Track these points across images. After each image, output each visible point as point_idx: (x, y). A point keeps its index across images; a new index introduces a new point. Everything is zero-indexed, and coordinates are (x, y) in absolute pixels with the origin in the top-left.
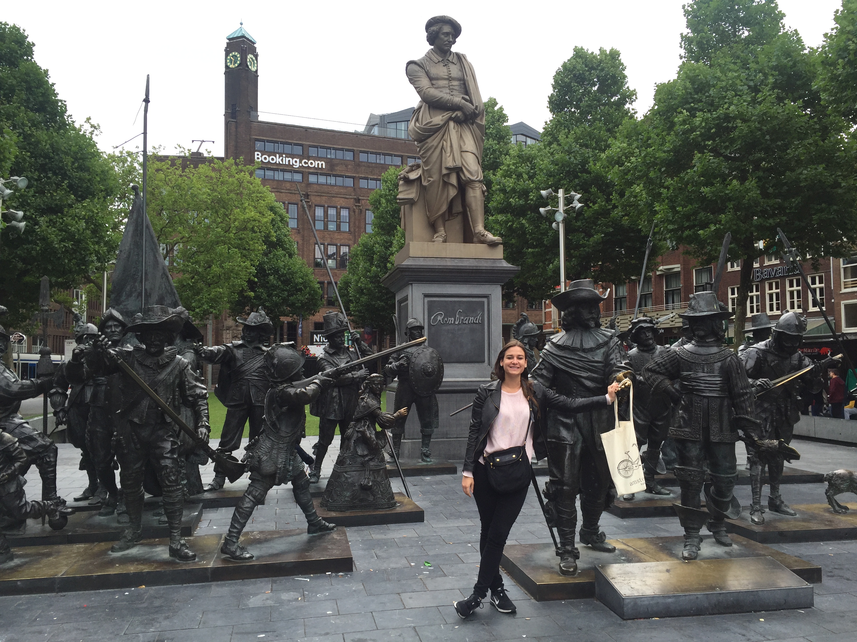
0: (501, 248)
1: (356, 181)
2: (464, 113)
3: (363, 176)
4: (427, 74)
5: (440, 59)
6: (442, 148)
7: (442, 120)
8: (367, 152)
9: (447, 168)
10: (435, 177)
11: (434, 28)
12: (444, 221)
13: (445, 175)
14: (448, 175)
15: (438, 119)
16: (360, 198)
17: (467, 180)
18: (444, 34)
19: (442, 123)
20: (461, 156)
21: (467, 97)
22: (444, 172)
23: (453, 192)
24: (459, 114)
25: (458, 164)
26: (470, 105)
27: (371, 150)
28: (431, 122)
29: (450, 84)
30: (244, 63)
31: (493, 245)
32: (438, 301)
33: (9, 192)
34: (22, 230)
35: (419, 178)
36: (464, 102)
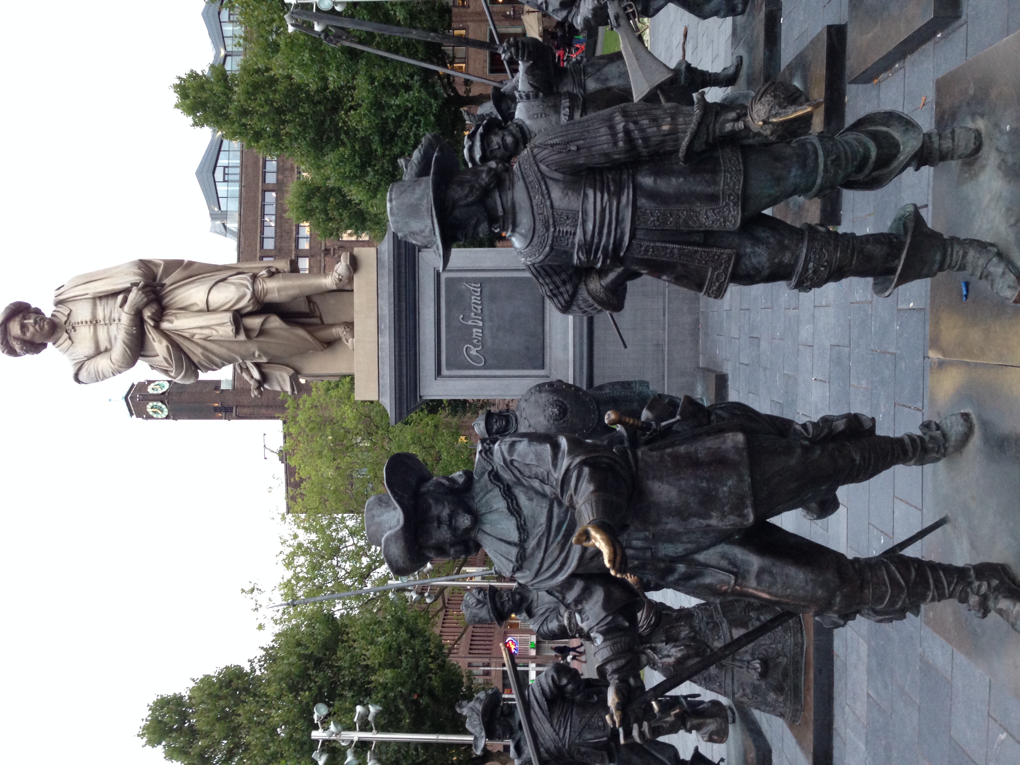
1: (301, 254)
2: (146, 305)
3: (294, 245)
4: (89, 358)
5: (65, 335)
6: (205, 339)
7: (160, 342)
8: (262, 239)
9: (237, 332)
10: (253, 348)
11: (17, 347)
12: (323, 325)
13: (248, 336)
14: (248, 331)
15: (158, 346)
16: (323, 248)
17: (253, 303)
18: (23, 333)
19: (165, 343)
20: (215, 311)
22: (242, 337)
23: (275, 322)
25: (227, 317)
26: (133, 296)
27: (259, 234)
29: (102, 322)
30: (161, 398)
31: (355, 264)
32: (447, 354)
33: (332, 727)
34: (379, 708)
35: (258, 366)
36: (126, 307)
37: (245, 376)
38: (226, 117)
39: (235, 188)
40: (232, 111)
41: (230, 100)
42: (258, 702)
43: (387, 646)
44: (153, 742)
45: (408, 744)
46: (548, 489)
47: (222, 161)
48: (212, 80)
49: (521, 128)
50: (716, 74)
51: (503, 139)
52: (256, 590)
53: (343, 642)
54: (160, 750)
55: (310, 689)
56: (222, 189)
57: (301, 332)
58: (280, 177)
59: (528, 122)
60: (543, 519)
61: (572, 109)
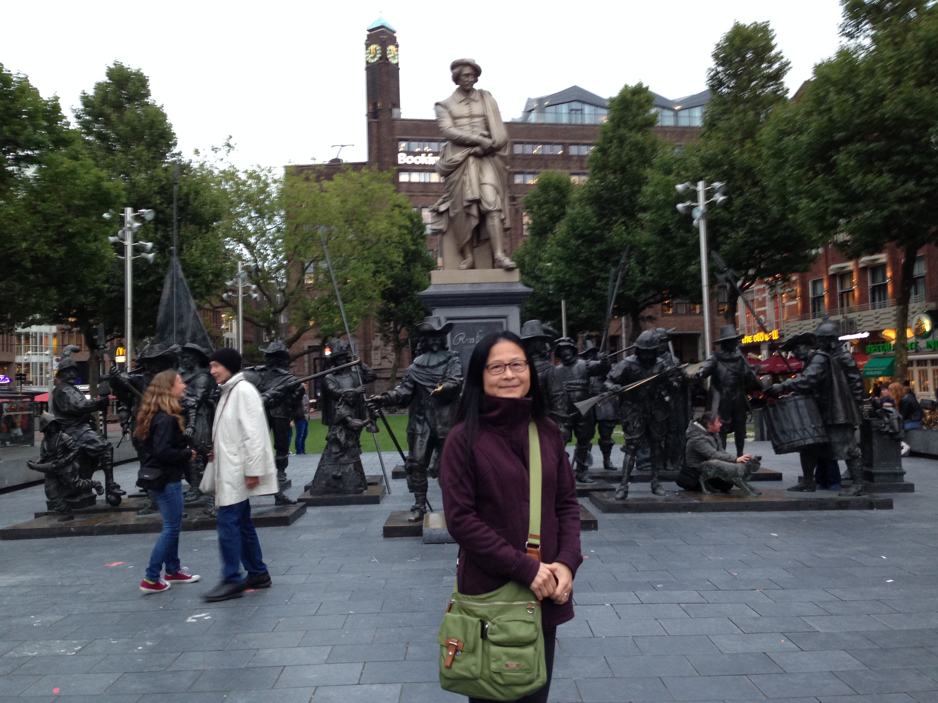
0: (517, 271)
2: (483, 148)
5: (463, 98)
6: (463, 183)
7: (462, 157)
8: (522, 143)
9: (468, 201)
10: (459, 209)
11: (456, 70)
12: (473, 248)
13: (466, 207)
14: (469, 207)
15: (459, 155)
16: (516, 196)
17: (485, 211)
18: (464, 74)
19: (461, 159)
20: (480, 188)
21: (486, 133)
22: (466, 204)
23: (475, 222)
24: (477, 149)
25: (477, 196)
26: (487, 141)
27: (526, 140)
28: (451, 159)
29: (472, 121)
30: (384, 57)
31: (509, 269)
32: (459, 324)
33: (137, 224)
34: (151, 261)
35: (447, 210)
36: (481, 138)
37: (440, 200)
38: (619, 127)
39: (565, 120)
40: (622, 131)
41: (631, 130)
42: (149, 161)
43: (199, 266)
44: (111, 73)
45: (123, 285)
46: (447, 374)
47: (587, 109)
48: (646, 115)
49: (574, 362)
50: (609, 459)
51: (568, 355)
52: (228, 148)
53: (200, 230)
54: (104, 79)
55: (161, 204)
56: (564, 109)
57: (468, 237)
58: (575, 158)
59: (576, 365)
60: (437, 373)
61: (582, 384)
